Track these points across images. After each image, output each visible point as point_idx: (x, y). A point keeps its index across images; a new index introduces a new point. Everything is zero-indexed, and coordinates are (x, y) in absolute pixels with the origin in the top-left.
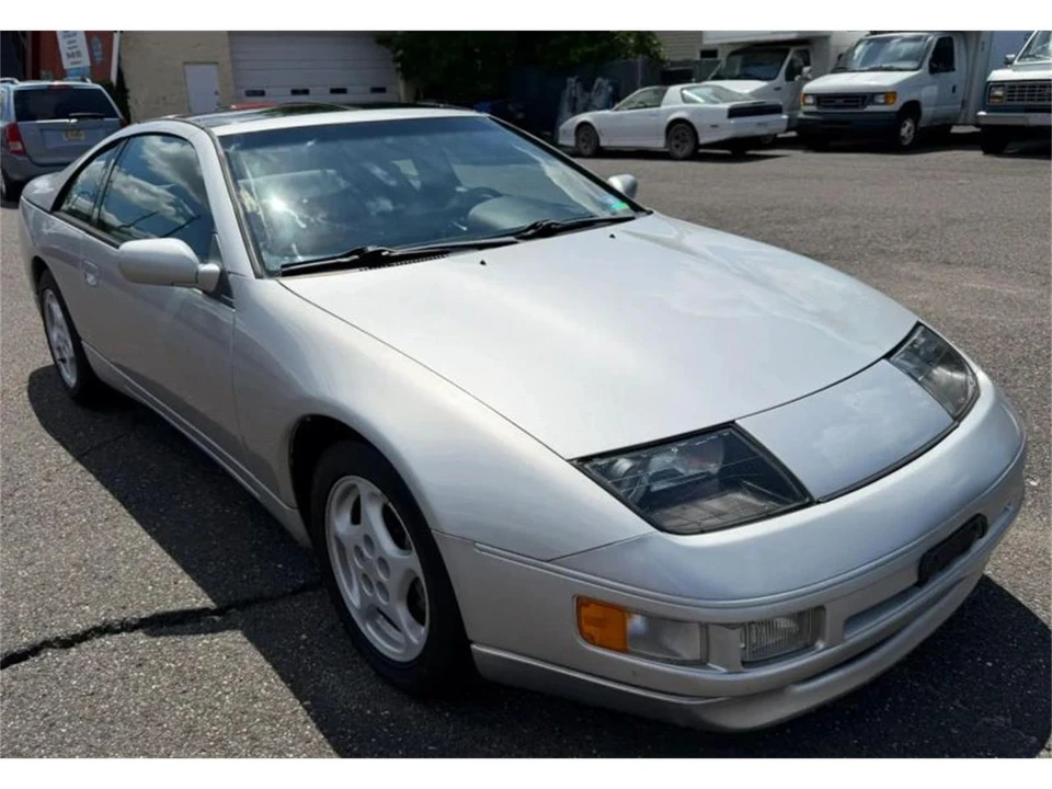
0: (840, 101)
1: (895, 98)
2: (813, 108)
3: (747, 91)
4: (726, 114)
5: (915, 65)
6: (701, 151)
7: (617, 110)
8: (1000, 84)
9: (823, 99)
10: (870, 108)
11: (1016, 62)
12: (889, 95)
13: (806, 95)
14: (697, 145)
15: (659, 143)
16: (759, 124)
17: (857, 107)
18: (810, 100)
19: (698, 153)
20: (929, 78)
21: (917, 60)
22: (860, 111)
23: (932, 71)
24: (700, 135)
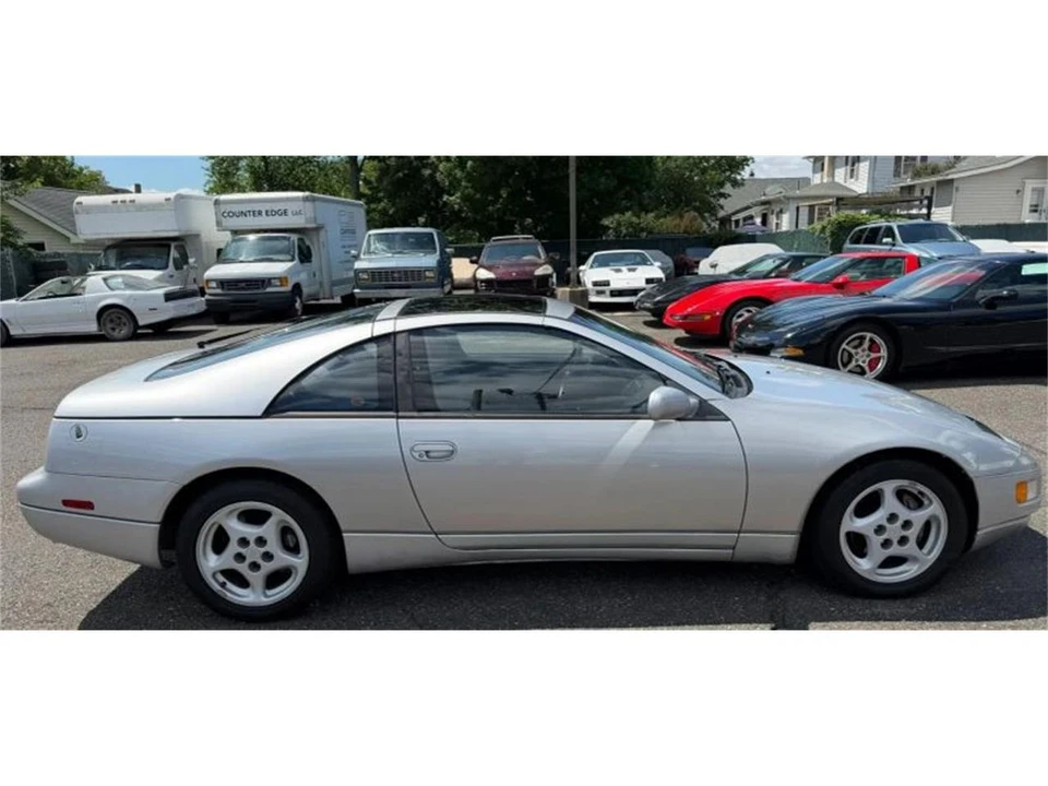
0: (243, 285)
1: (287, 281)
2: (219, 291)
3: (151, 278)
4: (163, 299)
5: (289, 257)
6: (139, 331)
7: (25, 300)
8: (364, 271)
9: (223, 283)
10: (269, 290)
11: (362, 256)
12: (282, 280)
13: (208, 281)
14: (137, 326)
15: (93, 328)
16: (189, 306)
17: (258, 288)
18: (214, 285)
19: (137, 334)
20: (300, 267)
21: (288, 253)
22: (260, 291)
23: (302, 261)
24: (138, 318)
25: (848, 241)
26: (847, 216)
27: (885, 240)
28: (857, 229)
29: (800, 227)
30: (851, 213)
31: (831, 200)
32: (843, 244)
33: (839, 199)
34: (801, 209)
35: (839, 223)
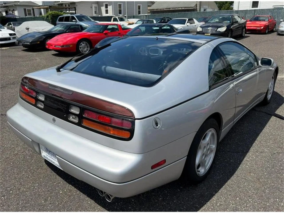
25: (58, 21)
26: (54, 13)
27: (73, 20)
28: (60, 17)
29: (36, 16)
30: (56, 12)
31: (47, 7)
32: (56, 22)
33: (50, 7)
34: (35, 10)
35: (53, 15)
